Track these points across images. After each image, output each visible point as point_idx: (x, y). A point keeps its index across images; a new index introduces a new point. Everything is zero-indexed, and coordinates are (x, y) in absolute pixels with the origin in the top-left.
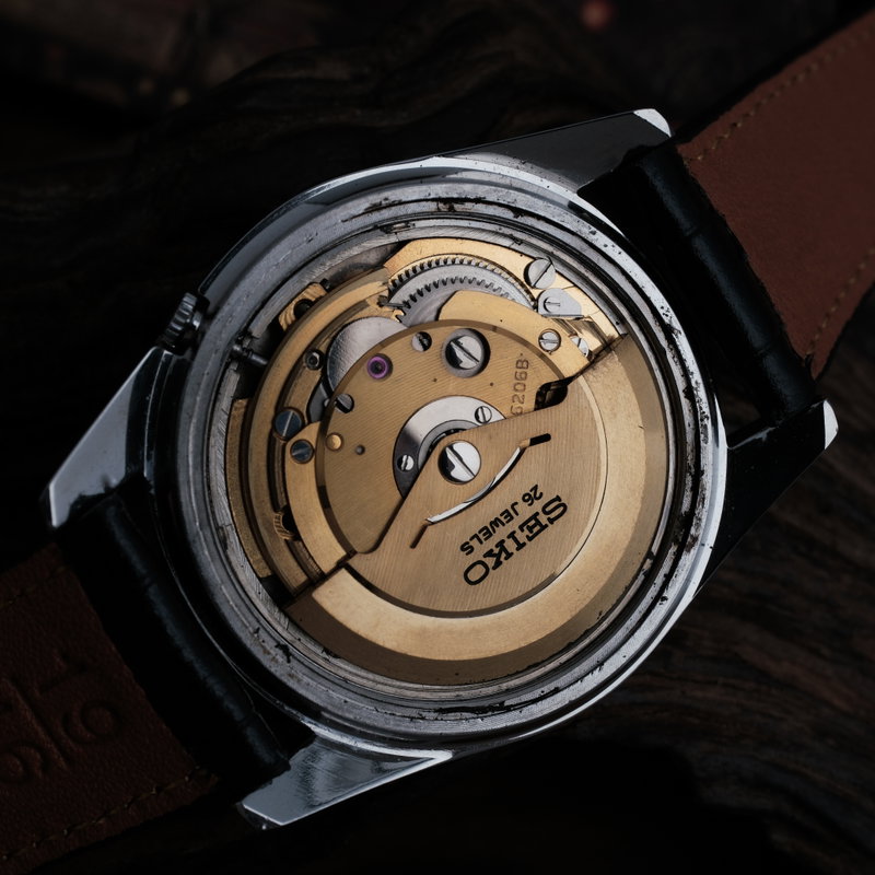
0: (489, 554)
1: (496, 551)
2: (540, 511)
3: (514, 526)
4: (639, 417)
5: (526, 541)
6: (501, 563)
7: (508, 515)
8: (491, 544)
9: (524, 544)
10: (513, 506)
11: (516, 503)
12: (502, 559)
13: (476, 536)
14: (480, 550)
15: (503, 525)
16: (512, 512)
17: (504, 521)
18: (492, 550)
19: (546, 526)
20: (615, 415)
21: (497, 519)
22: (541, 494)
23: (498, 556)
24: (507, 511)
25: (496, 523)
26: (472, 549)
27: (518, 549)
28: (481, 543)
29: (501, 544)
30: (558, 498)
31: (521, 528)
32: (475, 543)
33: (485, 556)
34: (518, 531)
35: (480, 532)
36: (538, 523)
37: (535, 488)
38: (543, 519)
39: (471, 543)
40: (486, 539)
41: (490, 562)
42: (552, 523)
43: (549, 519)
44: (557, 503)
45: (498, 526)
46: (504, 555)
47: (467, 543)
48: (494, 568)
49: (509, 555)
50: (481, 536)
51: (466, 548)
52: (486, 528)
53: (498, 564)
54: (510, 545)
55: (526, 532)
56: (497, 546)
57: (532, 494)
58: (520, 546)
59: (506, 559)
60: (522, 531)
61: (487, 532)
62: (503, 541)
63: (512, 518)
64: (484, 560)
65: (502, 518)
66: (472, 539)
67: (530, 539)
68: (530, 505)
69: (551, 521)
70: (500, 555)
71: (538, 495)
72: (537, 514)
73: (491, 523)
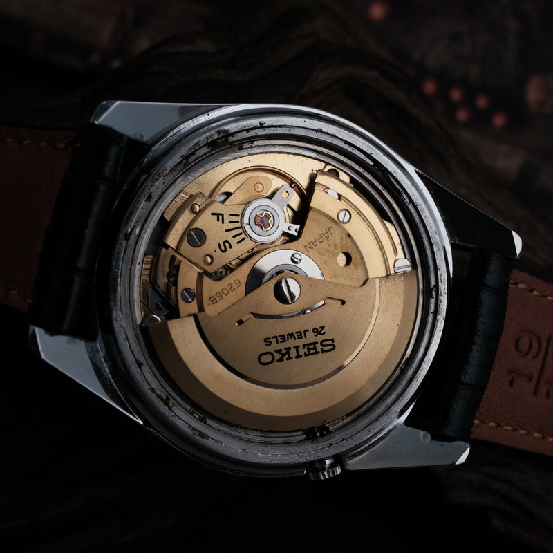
0: (279, 351)
1: (284, 352)
2: (319, 342)
3: (301, 342)
4: (400, 319)
5: (303, 355)
6: (283, 360)
7: (300, 335)
8: (282, 346)
9: (301, 356)
10: (305, 331)
11: (308, 331)
12: (285, 358)
13: (276, 337)
14: (275, 346)
15: (295, 339)
16: (303, 334)
17: (297, 337)
18: (281, 350)
19: (319, 353)
20: (387, 310)
22: (324, 333)
23: (283, 355)
24: (300, 332)
25: (291, 335)
26: (271, 343)
27: (296, 357)
28: (277, 343)
29: (288, 349)
30: (333, 340)
31: (304, 346)
32: (274, 341)
33: (276, 351)
34: (301, 347)
35: (280, 336)
36: (315, 348)
37: (323, 327)
38: (319, 347)
39: (271, 340)
40: (281, 342)
41: (278, 356)
42: (322, 353)
43: (322, 349)
44: (331, 343)
45: (291, 338)
46: (287, 356)
47: (269, 339)
48: (278, 361)
49: (289, 358)
50: (279, 339)
51: (268, 341)
52: (284, 335)
53: (281, 360)
54: (293, 353)
55: (306, 350)
56: (285, 349)
57: (320, 330)
58: (299, 356)
59: (287, 359)
60: (304, 348)
61: (284, 338)
62: (290, 348)
63: (301, 338)
64: (274, 353)
65: (296, 335)
66: (273, 337)
67: (306, 355)
68: (315, 336)
69: (323, 351)
70: (285, 355)
71: (322, 332)
72: (317, 343)
73: (288, 334)
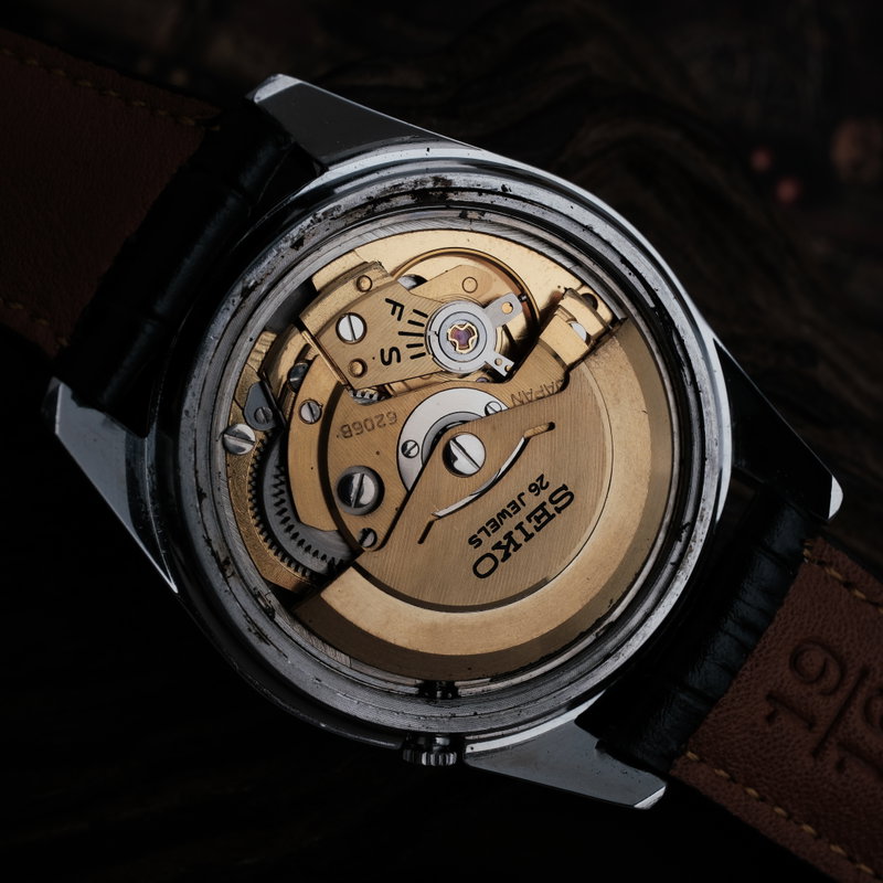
0: (498, 546)
1: (505, 543)
2: (547, 501)
3: (521, 517)
4: (642, 402)
5: (534, 531)
6: (510, 555)
7: (515, 506)
8: (499, 536)
9: (532, 535)
10: (519, 497)
11: (523, 494)
12: (511, 551)
13: (483, 528)
14: (488, 543)
15: (511, 516)
16: (518, 502)
17: (512, 512)
18: (500, 542)
19: (554, 515)
20: (619, 401)
21: (504, 511)
22: (548, 483)
23: (507, 547)
24: (514, 502)
25: (503, 514)
26: (480, 541)
27: (526, 540)
28: (489, 535)
29: (509, 536)
30: (564, 487)
31: (529, 518)
32: (482, 536)
33: (493, 548)
34: (526, 522)
35: (487, 524)
36: (545, 513)
37: (541, 478)
38: (550, 508)
39: (479, 536)
40: (493, 532)
41: (499, 554)
42: (559, 512)
43: (556, 508)
44: (564, 492)
45: (505, 518)
46: (512, 547)
47: (475, 536)
48: (503, 560)
49: (518, 547)
50: (488, 528)
51: (475, 541)
52: (493, 520)
53: (507, 556)
54: (518, 537)
55: (534, 523)
56: (505, 538)
57: (538, 483)
58: (529, 537)
59: (515, 550)
60: (530, 521)
61: (495, 524)
62: (511, 533)
63: (519, 509)
64: (492, 552)
65: (509, 510)
66: (479, 532)
67: (538, 529)
68: (536, 495)
69: (559, 510)
70: (508, 546)
71: (544, 485)
72: (544, 503)
73: (498, 515)
